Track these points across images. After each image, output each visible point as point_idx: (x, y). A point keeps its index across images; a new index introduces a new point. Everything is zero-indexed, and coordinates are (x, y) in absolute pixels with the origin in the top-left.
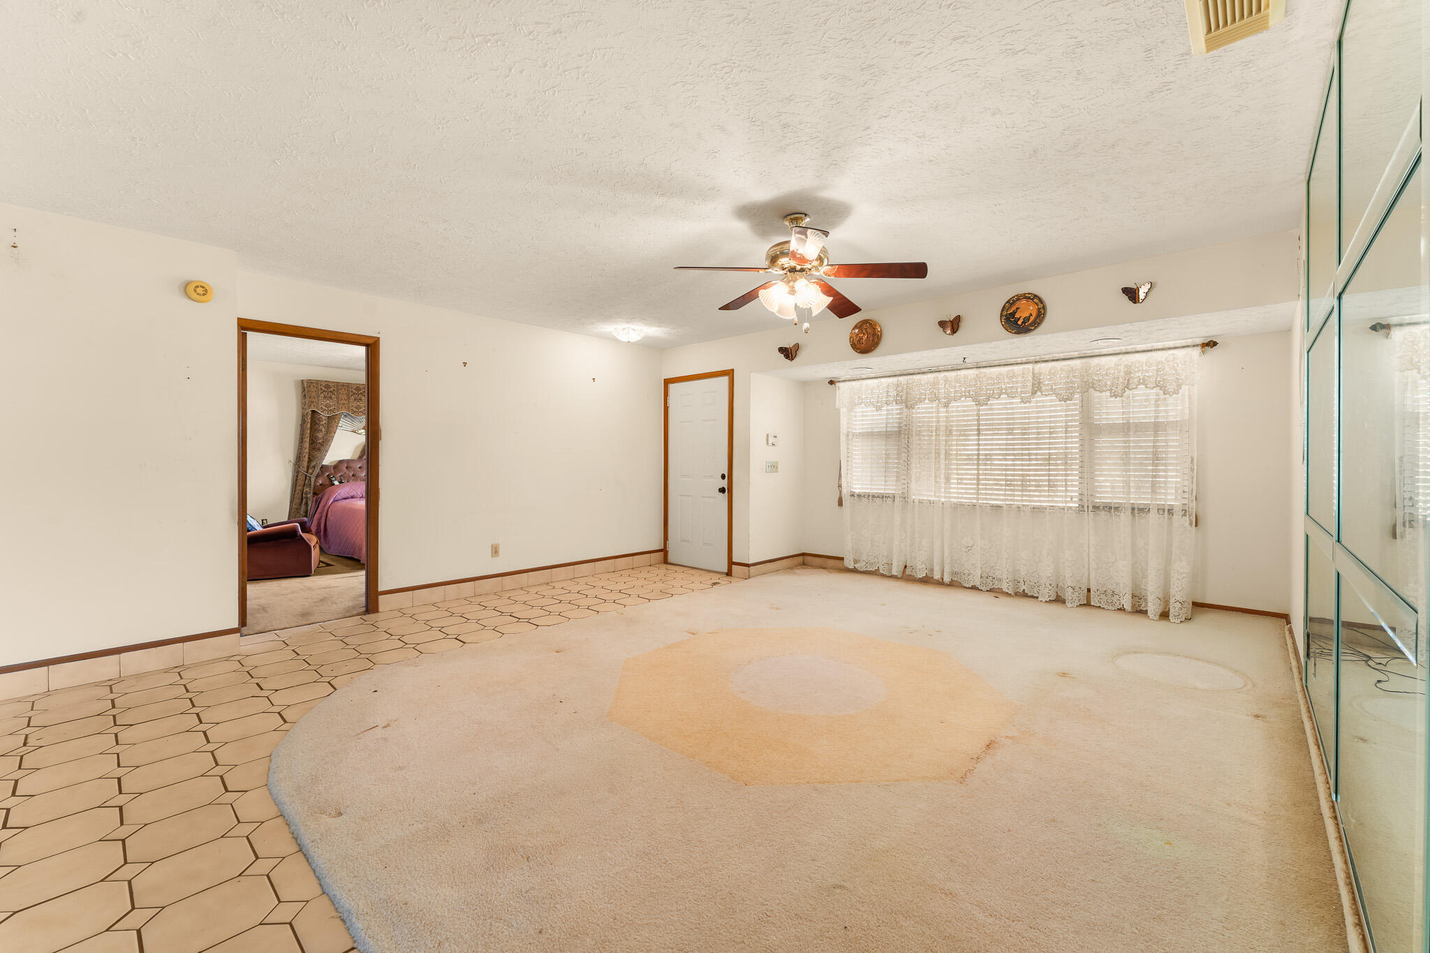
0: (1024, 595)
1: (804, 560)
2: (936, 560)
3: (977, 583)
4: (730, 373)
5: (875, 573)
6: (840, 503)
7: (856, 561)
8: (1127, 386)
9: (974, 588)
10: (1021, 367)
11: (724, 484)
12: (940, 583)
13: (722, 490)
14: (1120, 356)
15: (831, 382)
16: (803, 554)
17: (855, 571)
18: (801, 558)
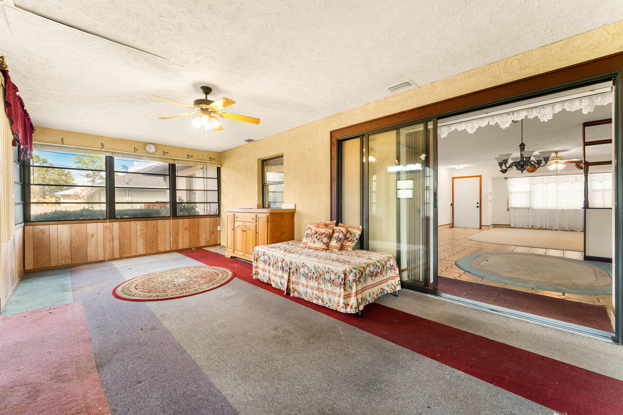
0: (573, 231)
1: (495, 226)
2: (544, 223)
3: (557, 228)
4: (480, 176)
5: (523, 228)
6: (508, 210)
7: (514, 225)
8: (604, 180)
9: (556, 230)
10: (571, 175)
11: (479, 205)
12: (545, 229)
13: (478, 207)
14: (601, 173)
15: (505, 178)
16: (494, 224)
17: (515, 228)
18: (493, 225)
